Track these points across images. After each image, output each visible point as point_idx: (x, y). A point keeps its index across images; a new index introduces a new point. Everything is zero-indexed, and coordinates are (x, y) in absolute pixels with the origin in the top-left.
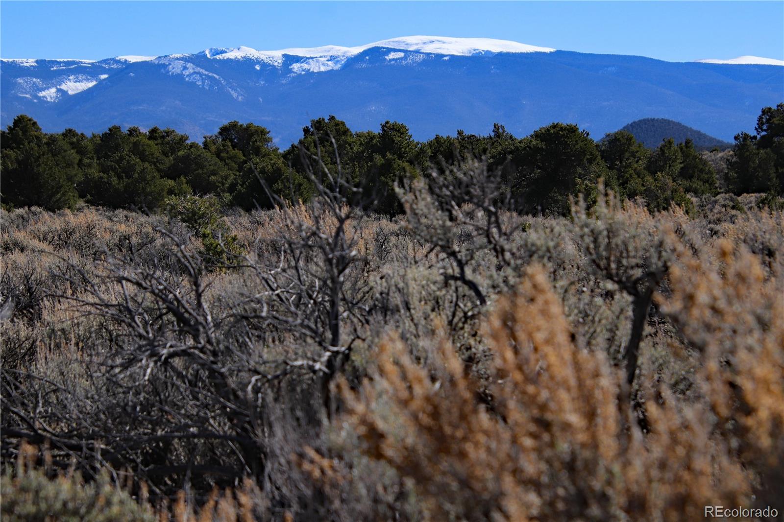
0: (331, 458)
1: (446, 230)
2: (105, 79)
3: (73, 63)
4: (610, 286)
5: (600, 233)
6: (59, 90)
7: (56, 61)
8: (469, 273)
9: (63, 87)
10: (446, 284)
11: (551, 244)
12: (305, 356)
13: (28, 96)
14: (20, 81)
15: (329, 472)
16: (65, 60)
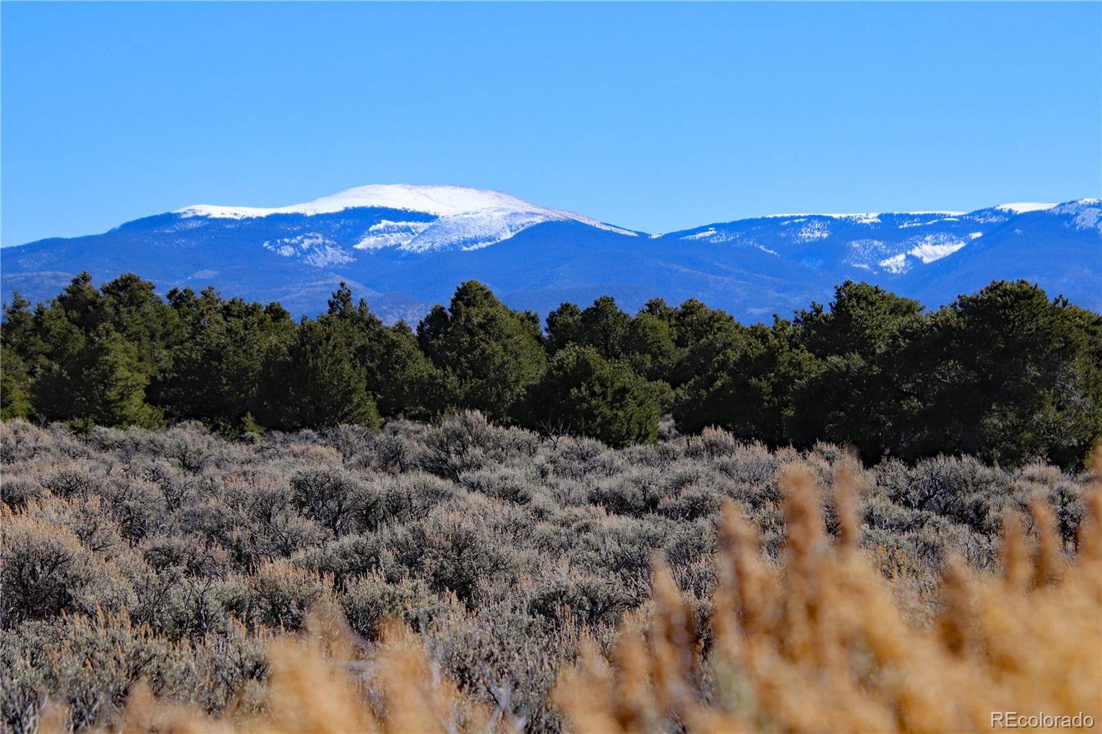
2: (977, 239)
3: (933, 216)
6: (908, 257)
7: (908, 215)
9: (916, 252)
13: (865, 266)
14: (855, 244)
16: (922, 213)
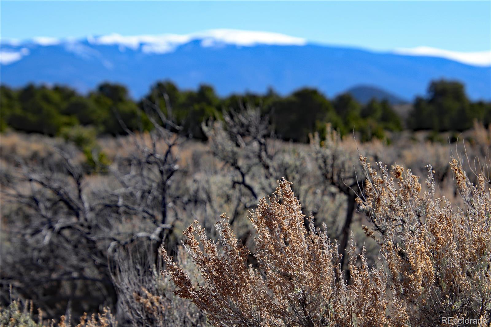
0: (158, 295)
1: (234, 154)
4: (333, 189)
5: (327, 157)
8: (248, 180)
10: (234, 187)
11: (298, 163)
12: (145, 230)
15: (157, 304)
